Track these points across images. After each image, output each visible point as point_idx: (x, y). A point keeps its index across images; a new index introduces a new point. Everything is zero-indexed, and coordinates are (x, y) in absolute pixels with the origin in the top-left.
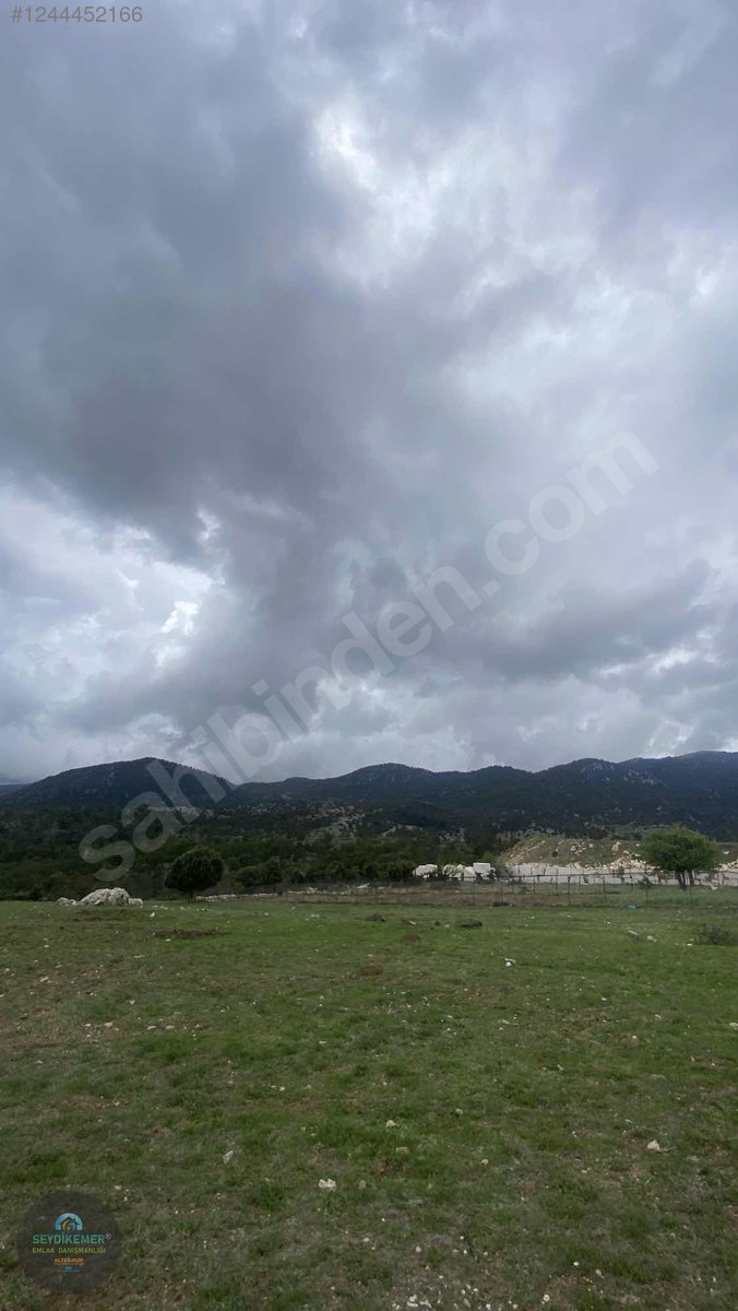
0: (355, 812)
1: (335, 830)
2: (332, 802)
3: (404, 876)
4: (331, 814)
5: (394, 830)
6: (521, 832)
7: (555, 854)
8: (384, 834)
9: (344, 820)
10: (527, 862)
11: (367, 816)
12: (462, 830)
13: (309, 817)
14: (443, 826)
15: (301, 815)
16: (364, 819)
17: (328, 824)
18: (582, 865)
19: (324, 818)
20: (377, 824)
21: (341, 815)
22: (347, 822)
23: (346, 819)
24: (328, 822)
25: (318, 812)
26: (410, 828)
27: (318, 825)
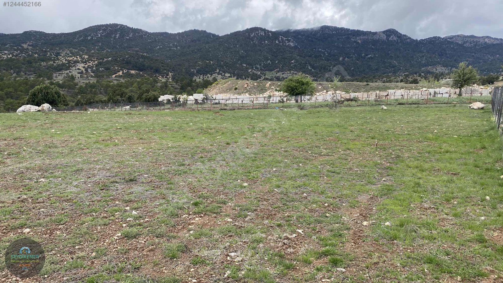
0: (89, 60)
1: (74, 72)
2: (68, 52)
3: (153, 102)
4: (69, 61)
5: (121, 73)
6: (209, 76)
7: (236, 89)
8: (114, 76)
9: (81, 66)
10: (220, 93)
11: (100, 64)
12: (170, 74)
13: (52, 63)
14: (157, 71)
15: (43, 61)
16: (97, 65)
17: (68, 68)
18: (250, 95)
19: (63, 64)
20: (107, 69)
21: (77, 62)
22: (84, 67)
23: (83, 65)
24: (68, 66)
25: (58, 59)
26: (133, 72)
27: (60, 68)
